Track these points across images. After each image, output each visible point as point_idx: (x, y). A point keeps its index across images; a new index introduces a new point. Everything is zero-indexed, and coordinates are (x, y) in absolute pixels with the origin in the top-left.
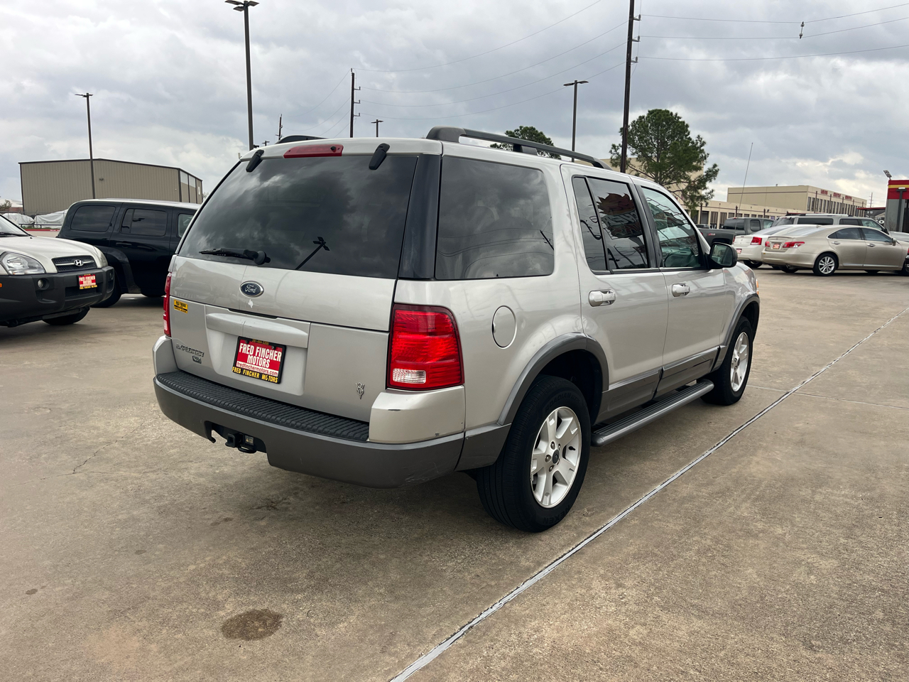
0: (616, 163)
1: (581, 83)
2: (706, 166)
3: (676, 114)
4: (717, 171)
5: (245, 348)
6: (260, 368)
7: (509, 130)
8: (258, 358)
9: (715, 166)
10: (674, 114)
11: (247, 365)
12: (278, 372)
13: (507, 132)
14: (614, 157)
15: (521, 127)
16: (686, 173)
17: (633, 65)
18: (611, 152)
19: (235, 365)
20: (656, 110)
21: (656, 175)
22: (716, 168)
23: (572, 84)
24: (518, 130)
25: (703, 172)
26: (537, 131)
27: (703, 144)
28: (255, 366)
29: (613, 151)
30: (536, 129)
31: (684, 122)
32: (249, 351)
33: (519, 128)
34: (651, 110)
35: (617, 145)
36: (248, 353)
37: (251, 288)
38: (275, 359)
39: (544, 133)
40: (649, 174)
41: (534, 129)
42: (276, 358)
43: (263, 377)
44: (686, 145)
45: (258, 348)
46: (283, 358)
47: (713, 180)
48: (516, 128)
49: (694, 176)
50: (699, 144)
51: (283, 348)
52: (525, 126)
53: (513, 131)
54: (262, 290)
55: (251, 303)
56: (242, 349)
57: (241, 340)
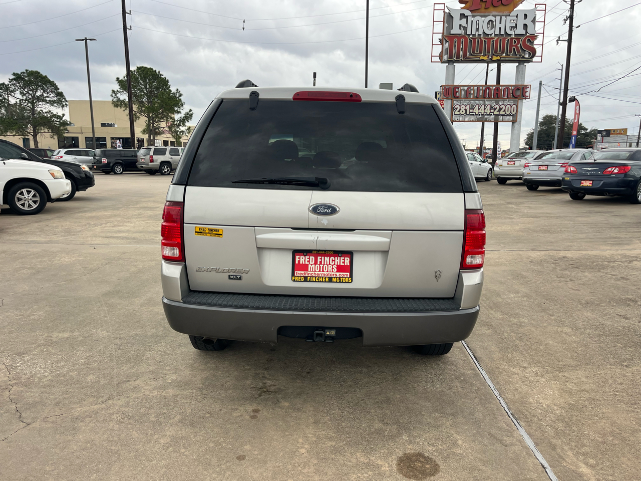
0: (117, 104)
1: (90, 40)
2: (184, 110)
3: (159, 72)
4: (191, 115)
5: (302, 259)
6: (325, 273)
7: (15, 72)
8: (321, 266)
9: (191, 110)
10: (157, 72)
11: (309, 273)
12: (348, 274)
13: (14, 73)
14: (115, 100)
15: (27, 70)
16: (170, 114)
17: (128, 31)
18: (112, 95)
19: (293, 274)
20: (143, 67)
21: (149, 115)
22: (191, 112)
23: (83, 40)
24: (24, 73)
25: (182, 115)
26: (42, 75)
27: (181, 95)
28: (319, 273)
29: (113, 95)
30: (41, 73)
31: (165, 78)
32: (309, 261)
33: (25, 71)
34: (139, 66)
35: (116, 90)
36: (307, 263)
37: (325, 209)
38: (342, 264)
39: (48, 76)
40: (142, 114)
41: (39, 73)
42: (344, 262)
43: (334, 280)
44: (169, 95)
45: (319, 258)
46: (351, 262)
47: (190, 121)
48: (23, 71)
49: (177, 117)
50: (178, 96)
51: (350, 254)
52: (30, 70)
53: (20, 73)
54: (338, 210)
55: (325, 221)
56: (299, 261)
57: (296, 252)
